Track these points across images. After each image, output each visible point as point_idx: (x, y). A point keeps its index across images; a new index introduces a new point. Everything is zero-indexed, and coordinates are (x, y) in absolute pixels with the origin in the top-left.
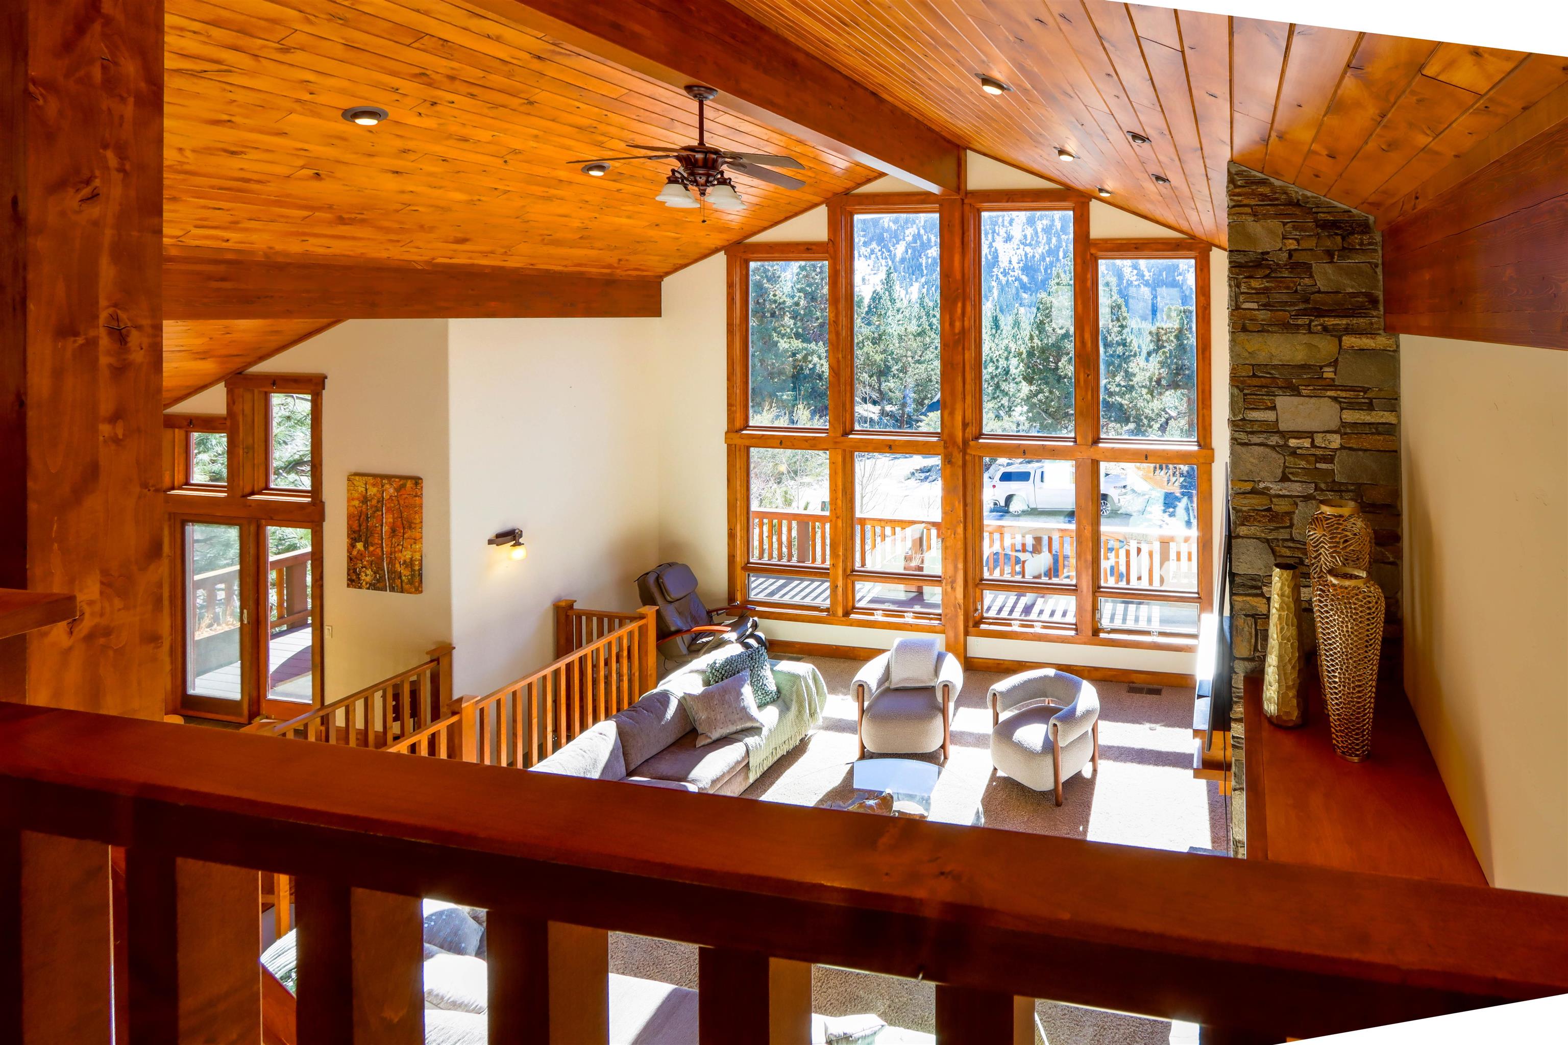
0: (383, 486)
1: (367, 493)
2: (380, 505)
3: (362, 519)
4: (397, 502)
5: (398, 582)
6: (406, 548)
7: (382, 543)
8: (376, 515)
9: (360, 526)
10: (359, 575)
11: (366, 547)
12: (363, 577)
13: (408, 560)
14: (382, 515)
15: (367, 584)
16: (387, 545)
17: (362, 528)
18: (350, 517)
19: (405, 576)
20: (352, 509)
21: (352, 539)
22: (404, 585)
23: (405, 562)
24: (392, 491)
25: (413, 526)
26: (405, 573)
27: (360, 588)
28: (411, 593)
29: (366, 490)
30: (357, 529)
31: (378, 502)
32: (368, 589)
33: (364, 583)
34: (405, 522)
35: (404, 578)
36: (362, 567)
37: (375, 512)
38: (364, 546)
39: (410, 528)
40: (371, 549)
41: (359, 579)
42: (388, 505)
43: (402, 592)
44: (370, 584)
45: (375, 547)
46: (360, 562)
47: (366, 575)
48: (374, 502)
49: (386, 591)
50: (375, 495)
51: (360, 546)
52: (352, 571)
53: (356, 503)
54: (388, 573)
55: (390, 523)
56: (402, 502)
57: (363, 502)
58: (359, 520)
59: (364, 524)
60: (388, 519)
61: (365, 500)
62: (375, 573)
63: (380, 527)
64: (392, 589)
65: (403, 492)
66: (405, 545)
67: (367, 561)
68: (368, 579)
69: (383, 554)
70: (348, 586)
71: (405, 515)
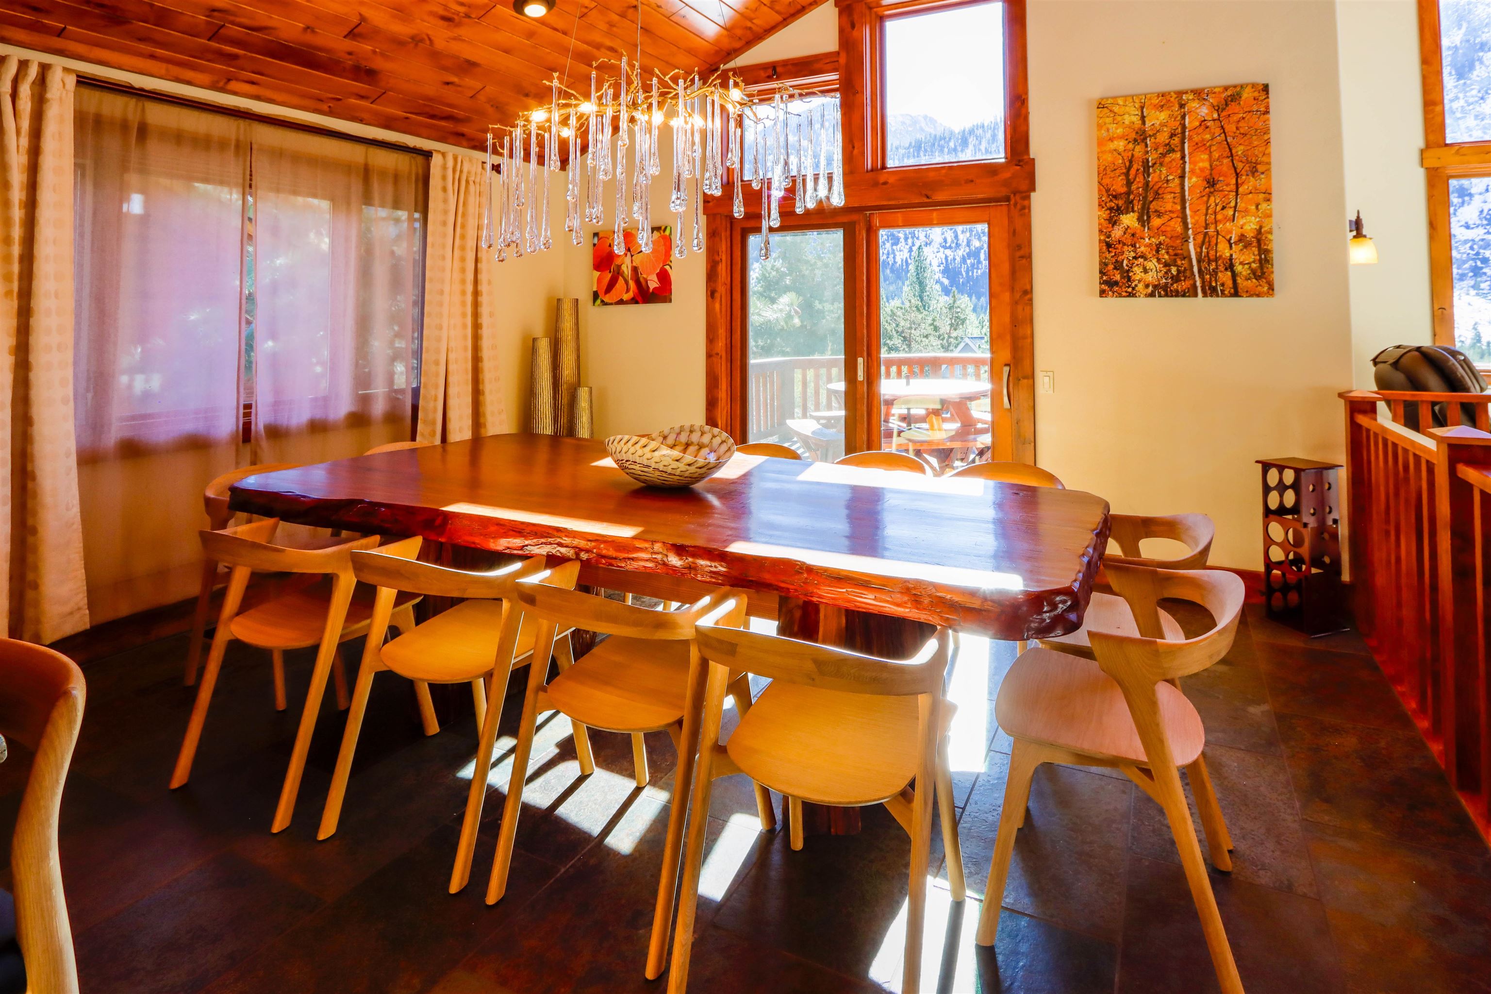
0: (1182, 106)
1: (1144, 123)
2: (1176, 140)
3: (1133, 172)
4: (1218, 131)
5: (1225, 277)
6: (1246, 211)
7: (1184, 208)
8: (1167, 159)
9: (1129, 183)
10: (1128, 271)
11: (1144, 219)
12: (1137, 273)
13: (1250, 235)
14: (1183, 157)
15: (1147, 286)
16: (1195, 212)
17: (1134, 187)
18: (1102, 172)
19: (1241, 263)
20: (1109, 157)
21: (1111, 209)
22: (1239, 280)
23: (1242, 238)
24: (1204, 111)
25: (1261, 168)
26: (1244, 260)
27: (1131, 295)
28: (1258, 296)
29: (1143, 118)
30: (1125, 189)
31: (1172, 135)
32: (1152, 295)
33: (1141, 286)
34: (1239, 166)
35: (1239, 268)
36: (1135, 258)
37: (1164, 155)
38: (1140, 219)
39: (1254, 171)
40: (1156, 222)
41: (1129, 279)
42: (1196, 138)
43: (1236, 294)
44: (1155, 287)
45: (1166, 217)
46: (1130, 248)
47: (1145, 271)
48: (1163, 137)
49: (1196, 295)
50: (1163, 125)
51: (1129, 220)
52: (1111, 267)
53: (1120, 145)
54: (1199, 261)
55: (1202, 170)
56: (1230, 128)
57: (1135, 140)
58: (1127, 174)
59: (1140, 179)
60: (1203, 161)
61: (1141, 137)
62: (1166, 265)
63: (1177, 181)
64: (1211, 291)
65: (1233, 107)
66: (1241, 205)
67: (1146, 246)
68: (1151, 277)
69: (1186, 228)
70: (1102, 293)
71: (1239, 150)
